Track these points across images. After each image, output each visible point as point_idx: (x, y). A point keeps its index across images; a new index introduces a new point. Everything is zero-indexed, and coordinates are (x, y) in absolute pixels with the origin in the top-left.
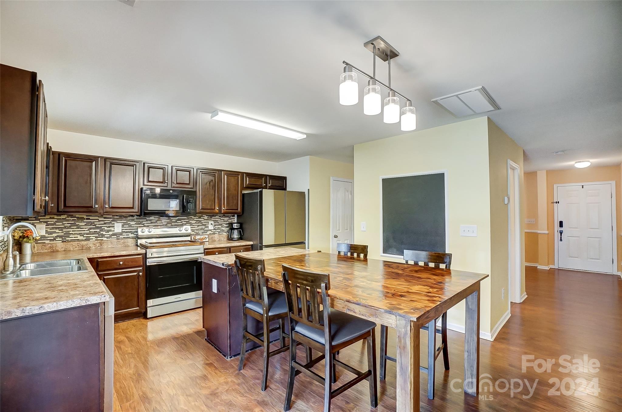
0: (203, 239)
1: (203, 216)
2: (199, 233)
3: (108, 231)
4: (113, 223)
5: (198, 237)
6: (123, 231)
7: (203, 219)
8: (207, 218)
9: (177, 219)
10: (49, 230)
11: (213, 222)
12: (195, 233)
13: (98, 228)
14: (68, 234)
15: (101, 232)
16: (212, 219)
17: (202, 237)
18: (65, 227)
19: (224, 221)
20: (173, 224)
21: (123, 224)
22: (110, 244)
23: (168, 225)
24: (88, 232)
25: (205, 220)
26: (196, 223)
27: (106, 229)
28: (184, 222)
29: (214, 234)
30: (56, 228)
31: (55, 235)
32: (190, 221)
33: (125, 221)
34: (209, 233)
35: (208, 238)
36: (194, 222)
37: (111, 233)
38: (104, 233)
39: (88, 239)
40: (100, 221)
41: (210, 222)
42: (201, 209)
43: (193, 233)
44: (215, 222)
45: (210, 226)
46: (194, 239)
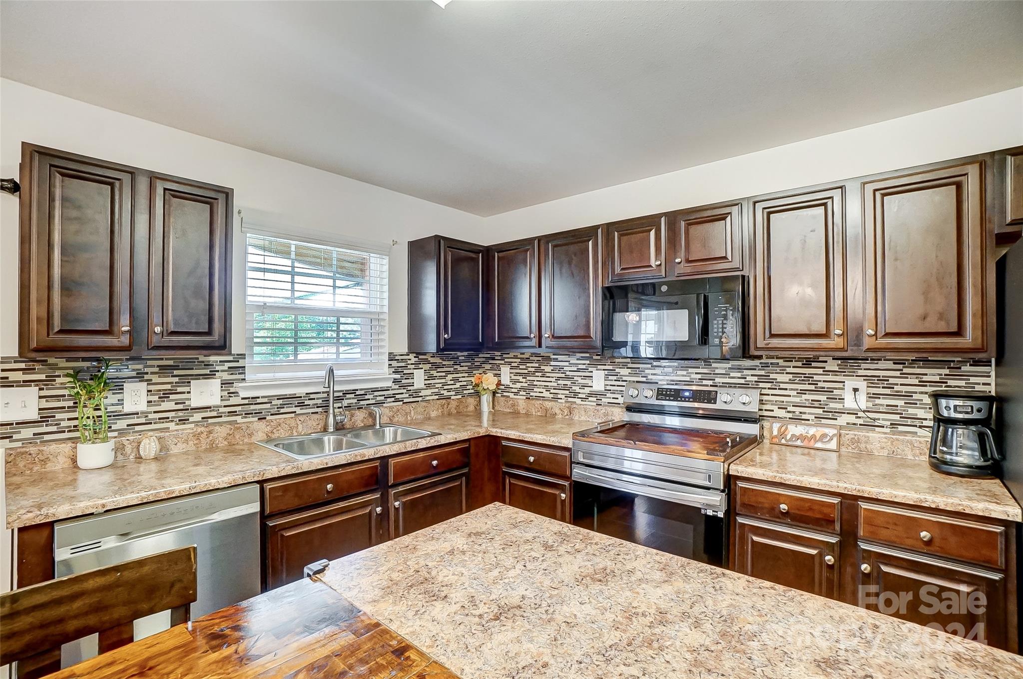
0: (813, 438)
1: (821, 358)
2: (804, 417)
3: (584, 386)
4: (590, 369)
5: (794, 430)
6: (608, 388)
7: (820, 371)
8: (836, 369)
9: (729, 365)
10: (514, 377)
11: (862, 385)
12: (790, 415)
14: (531, 385)
15: (574, 388)
16: (861, 372)
17: (812, 431)
18: (528, 374)
19: (923, 383)
20: (717, 380)
21: (606, 372)
22: (583, 413)
23: (705, 382)
24: (555, 384)
25: (827, 372)
26: (791, 382)
27: (580, 381)
28: (753, 376)
29: (869, 427)
30: (520, 374)
31: (518, 385)
32: (772, 376)
33: (611, 367)
34: (843, 420)
35: (835, 439)
36: (785, 378)
37: (587, 390)
38: (577, 389)
39: (555, 399)
40: (571, 365)
41: (852, 383)
42: (772, 336)
43: (781, 413)
44: (871, 381)
45: (848, 396)
46: (782, 435)
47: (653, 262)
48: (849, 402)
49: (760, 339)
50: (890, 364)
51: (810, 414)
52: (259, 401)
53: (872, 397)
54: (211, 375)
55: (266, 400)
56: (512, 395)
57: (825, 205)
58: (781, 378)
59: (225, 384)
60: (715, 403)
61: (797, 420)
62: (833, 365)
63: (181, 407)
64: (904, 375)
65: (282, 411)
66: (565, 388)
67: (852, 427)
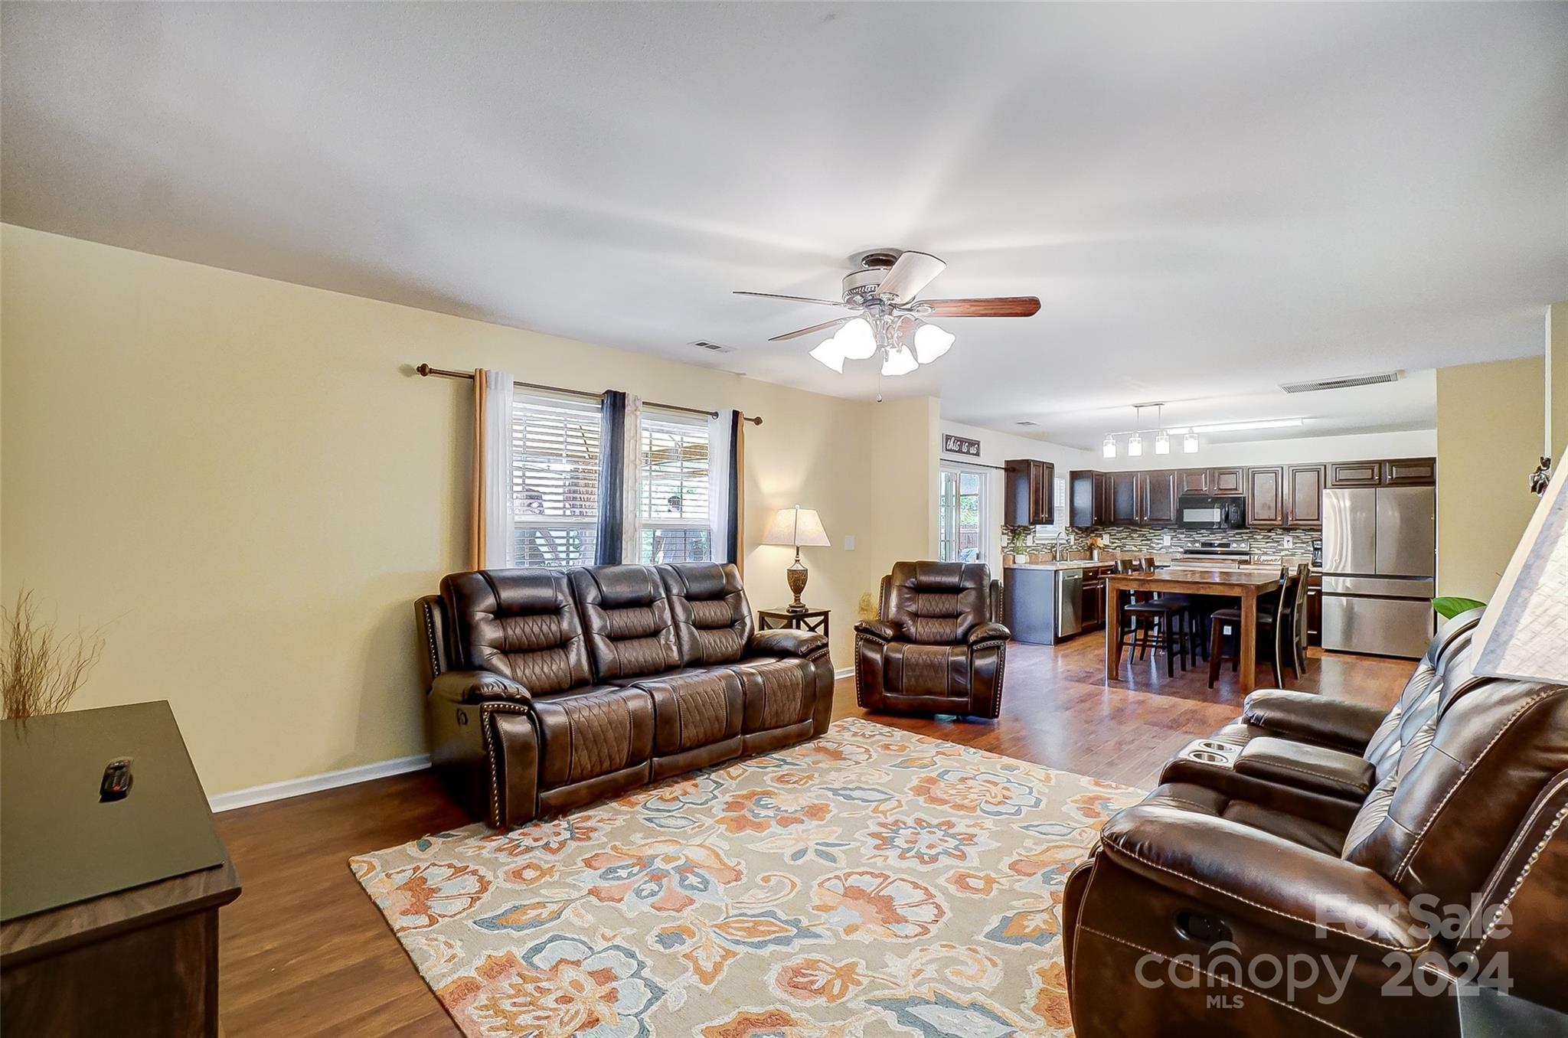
0: (1272, 560)
1: (1276, 529)
2: (1268, 553)
3: (1158, 544)
4: (1162, 535)
5: (1263, 558)
6: (1173, 544)
7: (1275, 534)
8: (1281, 533)
9: (1237, 532)
10: (1112, 540)
11: (1291, 539)
12: (1262, 552)
13: (1148, 540)
14: (1124, 545)
15: (1152, 545)
16: (1291, 534)
17: (1271, 558)
18: (1122, 538)
20: (1230, 539)
21: (1172, 536)
22: (1159, 557)
23: (1224, 540)
24: (1141, 543)
25: (1277, 534)
26: (1262, 539)
28: (1247, 536)
29: (1293, 555)
30: (1116, 539)
31: (1116, 545)
32: (1255, 536)
33: (1175, 534)
34: (1283, 553)
36: (1260, 537)
37: (1160, 546)
38: (1154, 545)
39: (1140, 551)
40: (1150, 533)
41: (1287, 538)
42: (1255, 520)
43: (1259, 552)
44: (1295, 537)
45: (1285, 543)
46: (1259, 560)
47: (1204, 489)
48: (1286, 546)
49: (1250, 520)
50: (1301, 531)
51: (1270, 551)
53: (1294, 543)
55: (1040, 545)
56: (1110, 550)
57: (1276, 472)
58: (1258, 537)
60: (1229, 548)
61: (1265, 554)
62: (1279, 531)
64: (1306, 535)
65: (1043, 550)
66: (1146, 545)
67: (1286, 555)
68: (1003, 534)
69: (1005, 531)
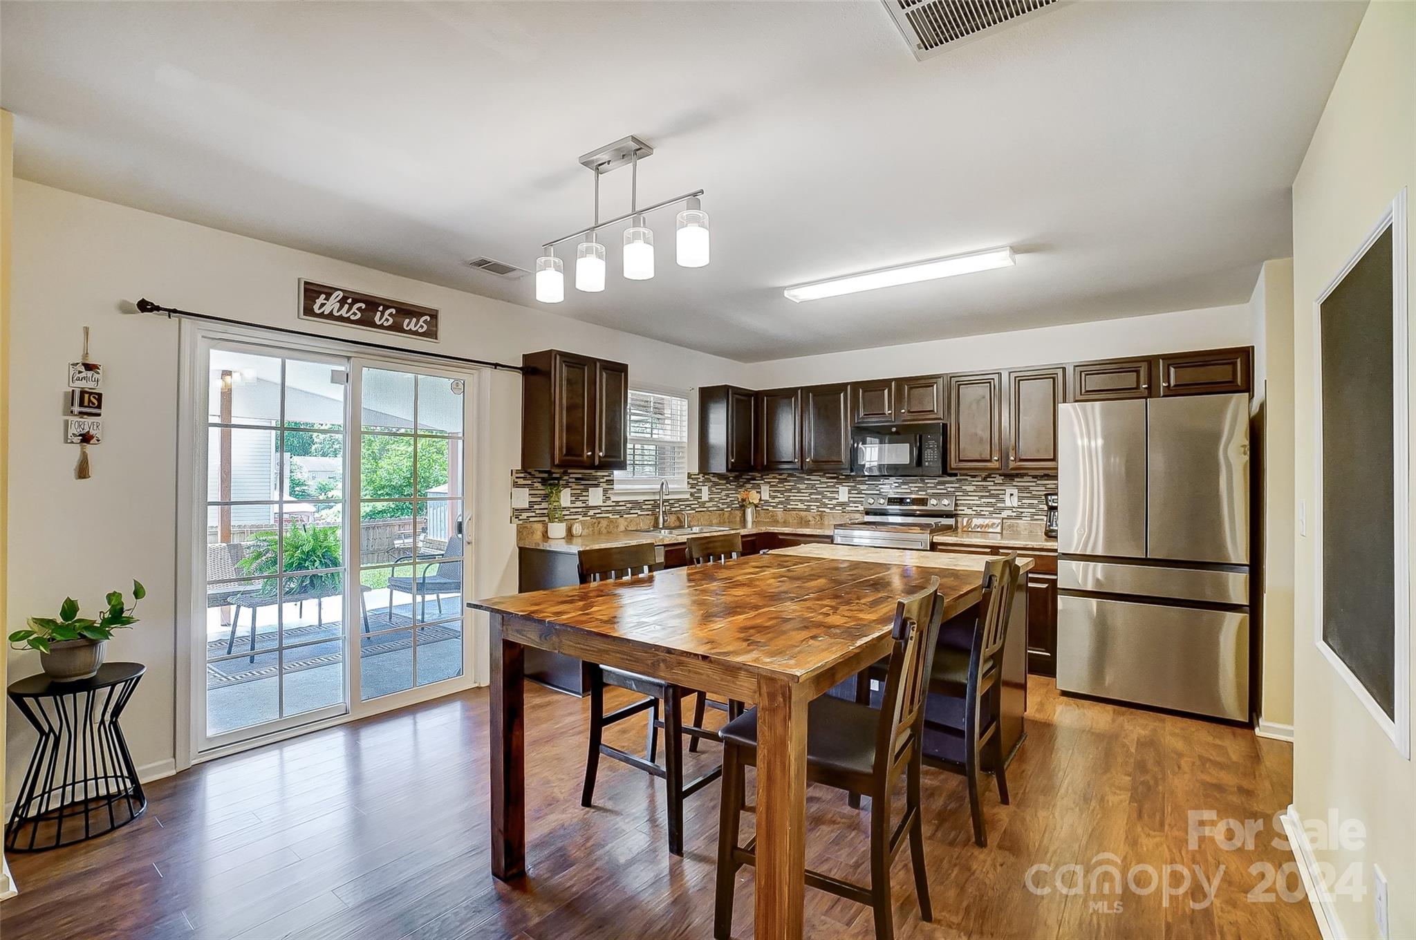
0: (987, 526)
1: (993, 476)
2: (982, 513)
3: (831, 499)
4: (837, 486)
5: (976, 521)
6: (851, 499)
7: (992, 483)
8: (1001, 482)
9: (936, 481)
10: (773, 494)
11: (1015, 491)
12: (974, 513)
13: (819, 493)
14: (788, 500)
15: (824, 500)
16: (1014, 484)
17: (987, 521)
18: (786, 491)
19: (1047, 489)
20: (928, 491)
21: (850, 488)
22: (832, 519)
23: (920, 493)
24: (809, 498)
25: (996, 484)
26: (975, 491)
27: (829, 495)
28: (951, 487)
29: (1019, 517)
30: (778, 491)
31: (777, 500)
32: (964, 487)
33: (853, 484)
34: (1005, 514)
35: (1000, 526)
36: (972, 488)
37: (834, 502)
38: (827, 501)
39: (808, 509)
40: (821, 483)
41: (1009, 490)
42: (960, 461)
43: (969, 512)
44: (1020, 490)
45: (1007, 498)
46: (969, 524)
47: (887, 412)
48: (1008, 504)
49: (953, 463)
50: (1030, 479)
51: (986, 511)
52: (621, 504)
53: (1020, 498)
54: (597, 486)
55: (623, 504)
56: (771, 508)
57: (990, 383)
58: (968, 488)
59: (605, 491)
60: (927, 506)
61: (979, 515)
62: (999, 480)
63: (584, 505)
64: (1038, 485)
65: (632, 512)
66: (817, 500)
67: (1009, 518)
68: (516, 485)
69: (521, 481)
